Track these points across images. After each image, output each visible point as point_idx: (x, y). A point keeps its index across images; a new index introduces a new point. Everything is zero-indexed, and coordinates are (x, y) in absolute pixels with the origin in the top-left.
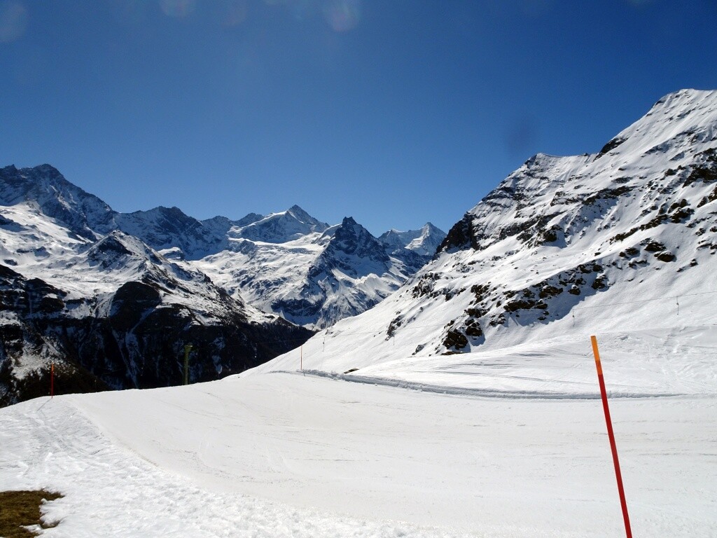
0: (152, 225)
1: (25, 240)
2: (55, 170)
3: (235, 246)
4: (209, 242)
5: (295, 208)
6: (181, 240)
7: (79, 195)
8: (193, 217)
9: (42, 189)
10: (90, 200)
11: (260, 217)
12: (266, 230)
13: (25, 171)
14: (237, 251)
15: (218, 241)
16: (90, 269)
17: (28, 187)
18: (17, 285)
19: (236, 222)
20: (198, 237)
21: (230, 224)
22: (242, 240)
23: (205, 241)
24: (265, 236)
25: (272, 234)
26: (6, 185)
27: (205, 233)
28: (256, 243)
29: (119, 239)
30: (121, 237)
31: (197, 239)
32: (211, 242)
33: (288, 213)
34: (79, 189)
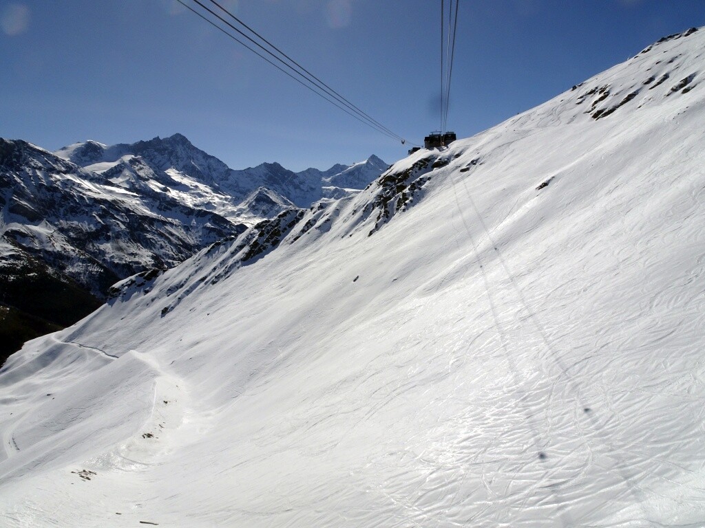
0: (261, 178)
1: (195, 197)
2: (185, 137)
3: (328, 193)
4: (306, 190)
5: (373, 157)
6: (283, 190)
7: (204, 157)
8: (290, 170)
9: (179, 154)
10: (212, 161)
11: (344, 167)
12: (350, 178)
13: (166, 140)
14: (330, 198)
15: (312, 189)
16: (255, 217)
17: (171, 153)
18: (232, 229)
19: (325, 172)
20: (296, 187)
21: (322, 174)
22: (333, 188)
23: (303, 190)
24: (351, 183)
25: (356, 181)
26: (156, 153)
27: (301, 183)
28: (346, 190)
29: (265, 193)
30: (266, 191)
31: (295, 188)
32: (307, 191)
33: (368, 163)
34: (203, 152)
